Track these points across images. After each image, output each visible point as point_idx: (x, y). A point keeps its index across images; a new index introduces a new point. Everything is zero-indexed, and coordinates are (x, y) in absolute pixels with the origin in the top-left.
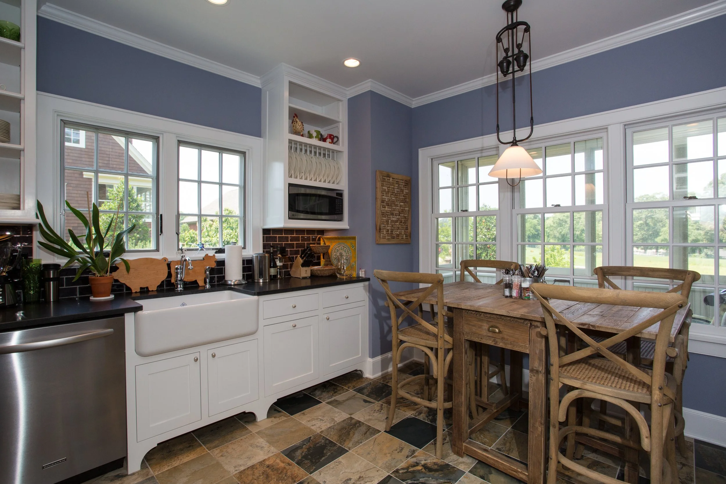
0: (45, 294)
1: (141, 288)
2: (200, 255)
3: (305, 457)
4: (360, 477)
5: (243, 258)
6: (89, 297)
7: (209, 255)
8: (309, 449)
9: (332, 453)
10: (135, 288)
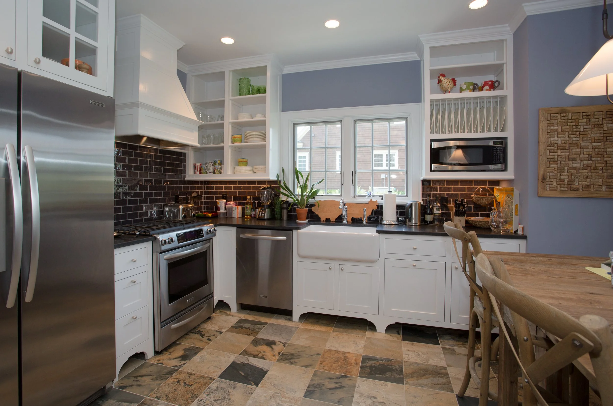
0: (281, 215)
1: (326, 219)
2: (367, 200)
3: (371, 367)
4: (383, 402)
5: (397, 204)
6: (296, 220)
7: (372, 200)
8: (380, 365)
9: (390, 377)
10: (323, 218)
